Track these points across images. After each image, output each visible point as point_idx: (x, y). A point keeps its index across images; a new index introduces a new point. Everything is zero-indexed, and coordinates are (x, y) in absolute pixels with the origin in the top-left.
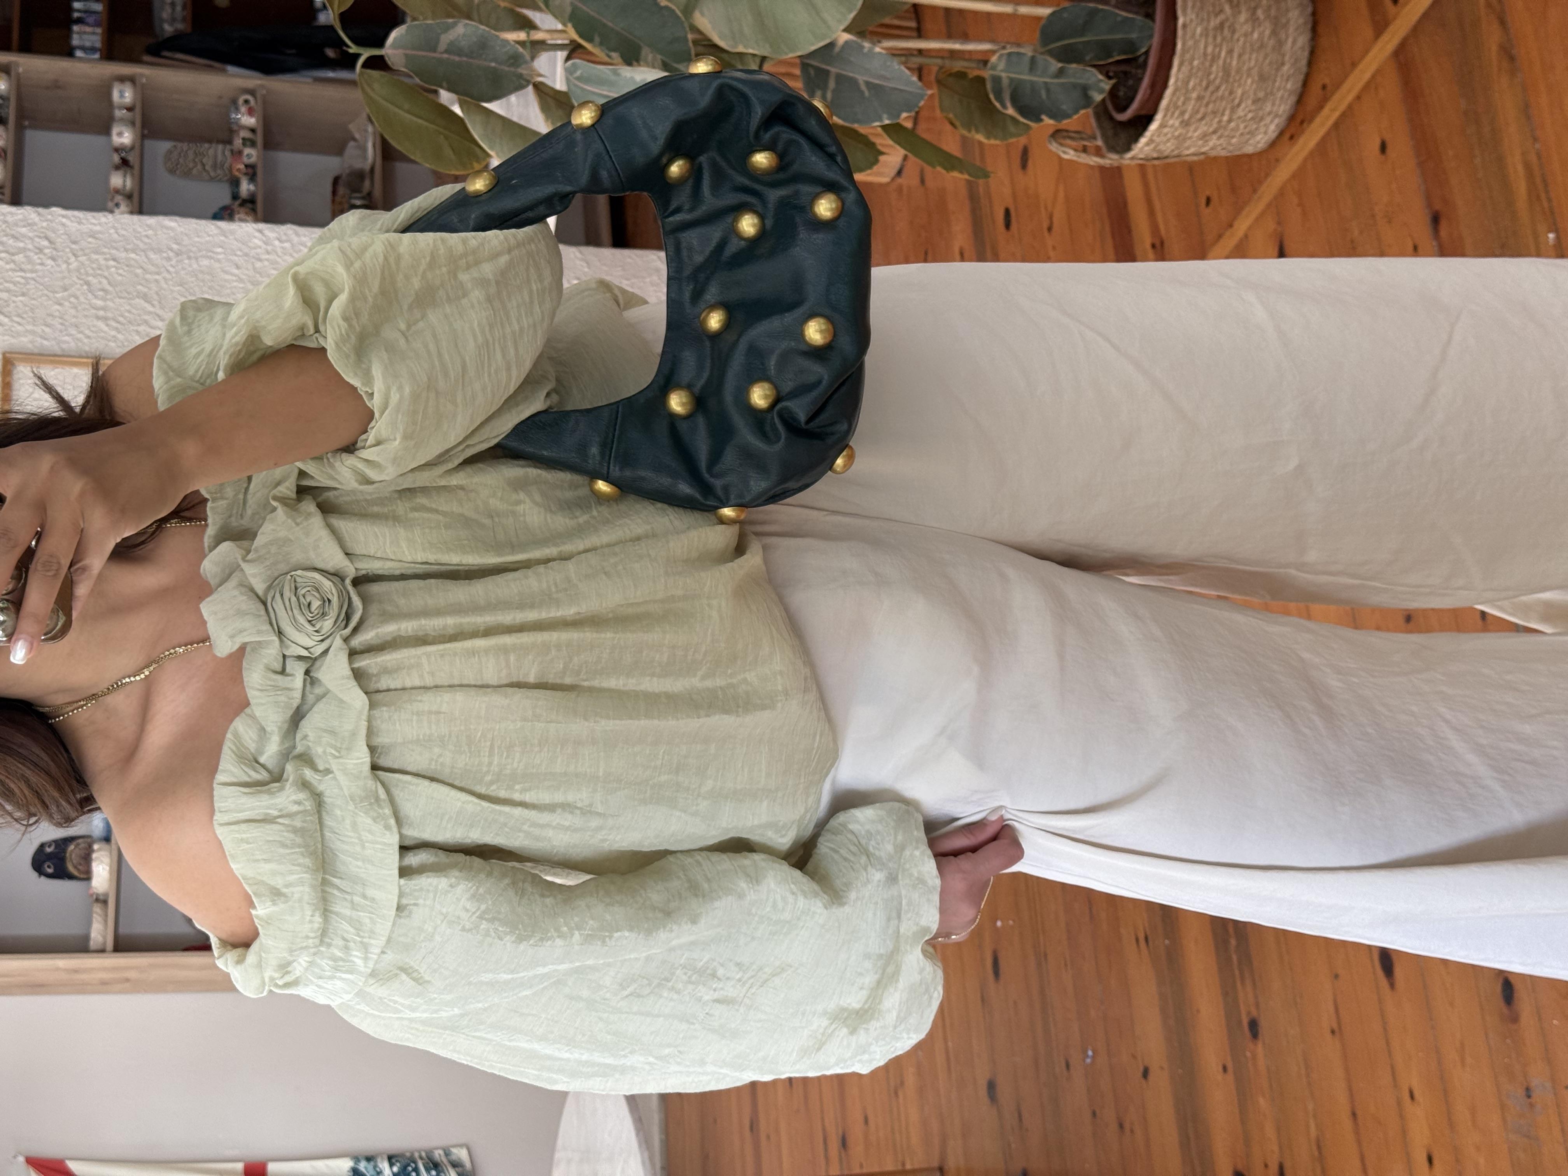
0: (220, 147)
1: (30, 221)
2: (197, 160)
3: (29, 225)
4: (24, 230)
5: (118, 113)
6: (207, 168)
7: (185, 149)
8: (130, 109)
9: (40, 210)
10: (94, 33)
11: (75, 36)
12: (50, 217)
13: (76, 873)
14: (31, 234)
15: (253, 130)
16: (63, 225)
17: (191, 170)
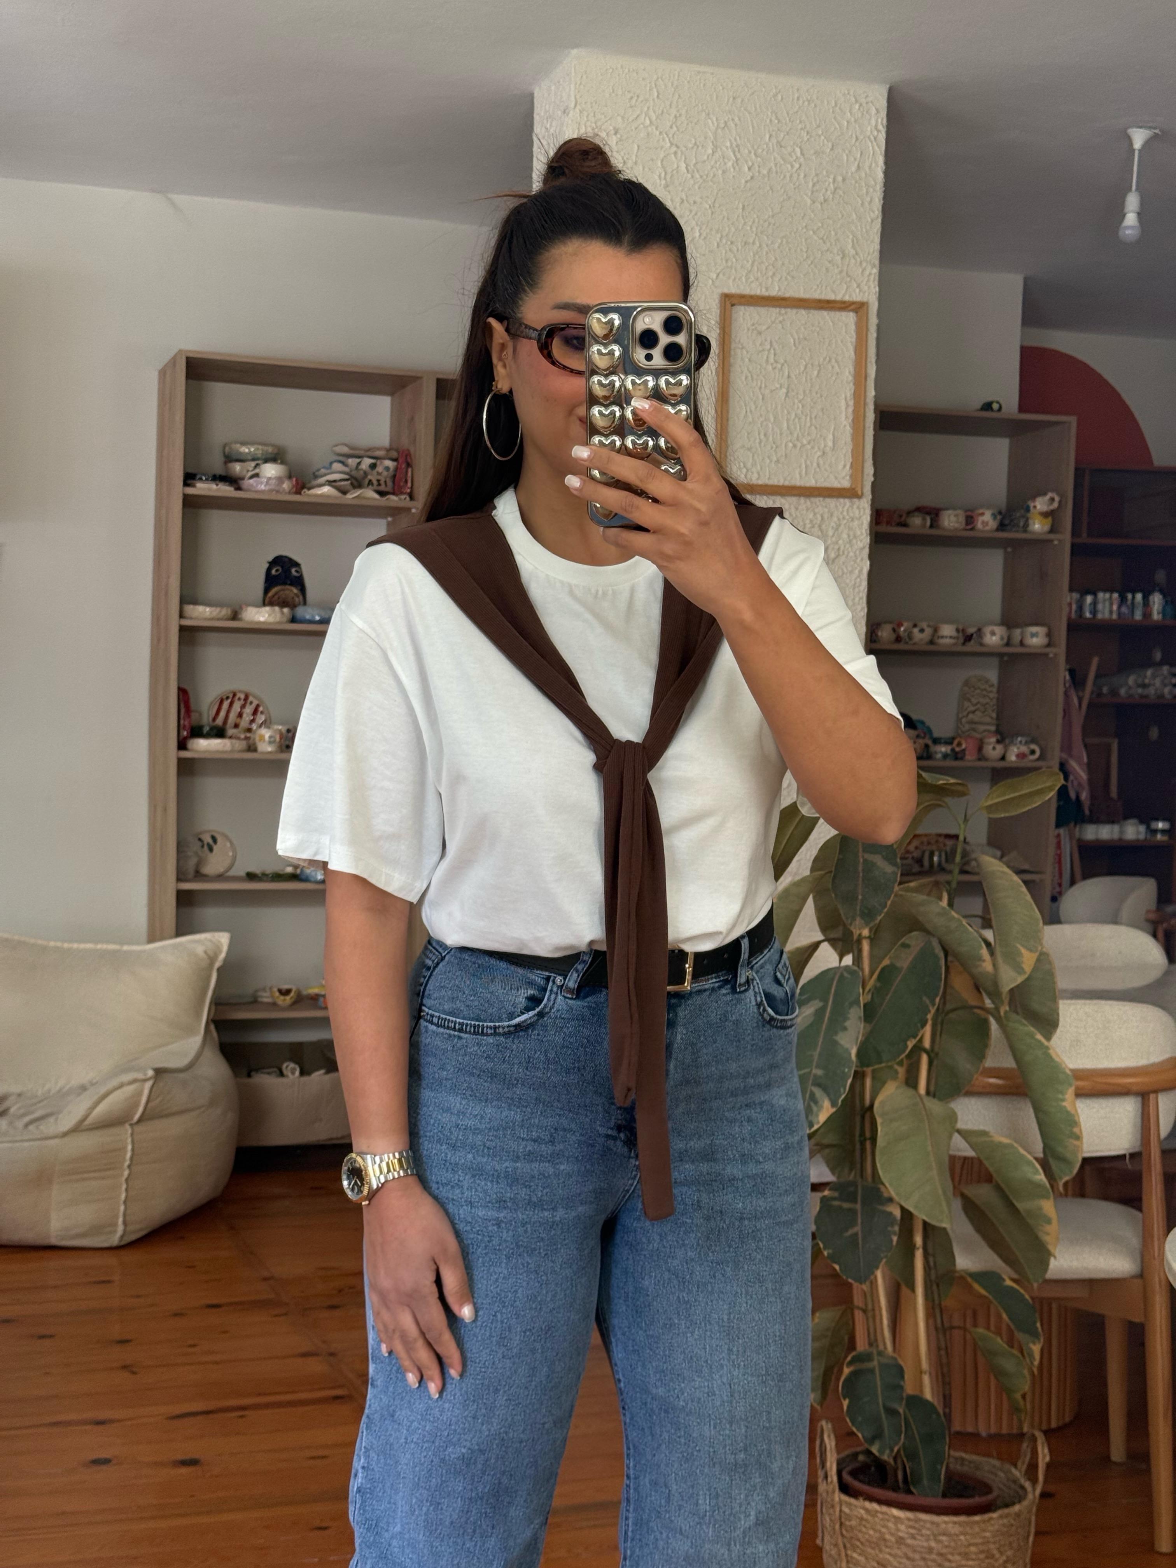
0: (993, 728)
1: (854, 541)
2: (979, 706)
3: (850, 541)
4: (845, 536)
5: (1017, 632)
6: (971, 716)
7: (992, 695)
8: (1022, 644)
9: (867, 551)
10: (1111, 612)
11: (1107, 595)
12: (858, 560)
13: (270, 594)
14: (841, 542)
15: (1003, 758)
16: (851, 572)
17: (969, 700)
